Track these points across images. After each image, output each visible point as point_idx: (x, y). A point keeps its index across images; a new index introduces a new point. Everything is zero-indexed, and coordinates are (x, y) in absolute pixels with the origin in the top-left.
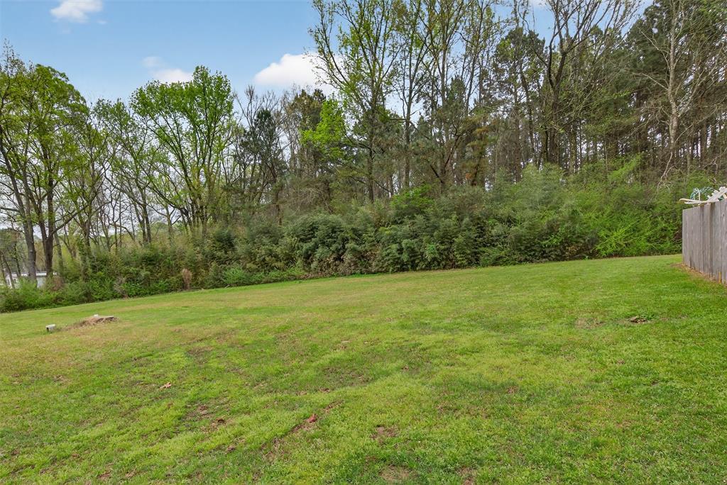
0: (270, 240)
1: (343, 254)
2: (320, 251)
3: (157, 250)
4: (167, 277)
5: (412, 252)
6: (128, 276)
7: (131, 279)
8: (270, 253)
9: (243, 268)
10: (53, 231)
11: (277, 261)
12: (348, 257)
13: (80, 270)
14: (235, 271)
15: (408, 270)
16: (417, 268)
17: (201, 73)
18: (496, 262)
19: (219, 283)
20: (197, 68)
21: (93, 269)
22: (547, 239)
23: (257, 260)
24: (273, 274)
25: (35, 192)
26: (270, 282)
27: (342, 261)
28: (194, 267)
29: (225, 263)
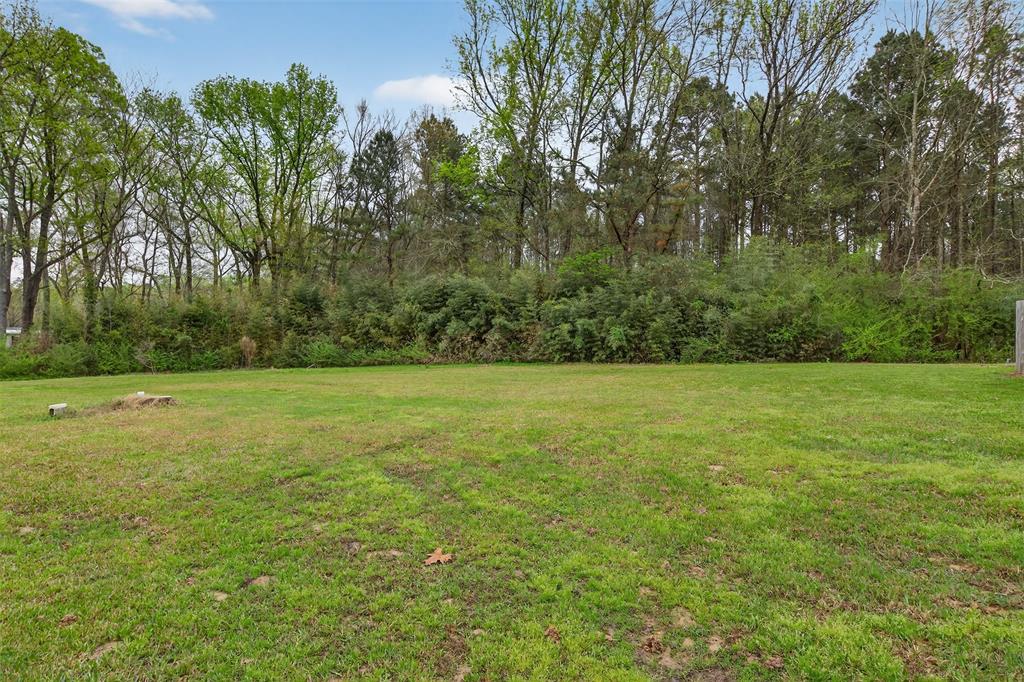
0: (378, 306)
1: (485, 332)
2: (453, 326)
3: (206, 306)
4: (218, 347)
5: (589, 336)
6: (159, 340)
7: (162, 346)
8: (377, 324)
9: (335, 342)
10: (42, 266)
11: (386, 335)
12: (493, 337)
13: (82, 325)
14: (322, 345)
15: (579, 360)
16: (594, 359)
17: (299, 74)
18: (706, 357)
19: (296, 361)
20: (294, 66)
21: (104, 325)
22: (775, 332)
23: (357, 332)
24: (379, 352)
25: (24, 205)
26: (374, 365)
27: (483, 341)
28: (259, 335)
29: (306, 333)
